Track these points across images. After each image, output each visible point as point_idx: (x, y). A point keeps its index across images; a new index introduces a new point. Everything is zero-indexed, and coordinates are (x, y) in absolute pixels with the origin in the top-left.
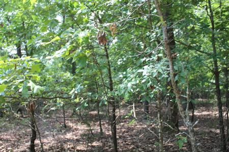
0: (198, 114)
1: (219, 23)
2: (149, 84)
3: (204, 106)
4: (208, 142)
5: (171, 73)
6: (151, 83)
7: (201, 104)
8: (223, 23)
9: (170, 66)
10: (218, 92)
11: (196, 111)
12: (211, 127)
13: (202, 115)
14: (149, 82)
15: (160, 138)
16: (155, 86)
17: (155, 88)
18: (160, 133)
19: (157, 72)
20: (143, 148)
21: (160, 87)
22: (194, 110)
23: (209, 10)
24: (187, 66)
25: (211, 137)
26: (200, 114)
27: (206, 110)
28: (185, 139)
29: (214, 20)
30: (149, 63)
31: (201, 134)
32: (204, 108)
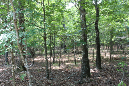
0: (37, 60)
1: (47, 12)
2: (4, 45)
3: (40, 55)
4: (41, 74)
5: (17, 39)
6: (5, 44)
7: (39, 54)
8: (49, 12)
9: (17, 35)
10: (46, 48)
11: (36, 58)
12: (43, 66)
13: (39, 60)
14: (4, 44)
15: (13, 75)
16: (8, 46)
17: (7, 47)
18: (13, 72)
19: (8, 38)
20: (4, 83)
21: (11, 47)
22: (34, 58)
23: (43, 5)
24: (27, 35)
25: (42, 71)
26: (38, 60)
27: (41, 58)
28: (25, 74)
29: (45, 10)
30: (5, 32)
31: (37, 71)
32: (40, 56)
